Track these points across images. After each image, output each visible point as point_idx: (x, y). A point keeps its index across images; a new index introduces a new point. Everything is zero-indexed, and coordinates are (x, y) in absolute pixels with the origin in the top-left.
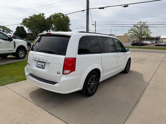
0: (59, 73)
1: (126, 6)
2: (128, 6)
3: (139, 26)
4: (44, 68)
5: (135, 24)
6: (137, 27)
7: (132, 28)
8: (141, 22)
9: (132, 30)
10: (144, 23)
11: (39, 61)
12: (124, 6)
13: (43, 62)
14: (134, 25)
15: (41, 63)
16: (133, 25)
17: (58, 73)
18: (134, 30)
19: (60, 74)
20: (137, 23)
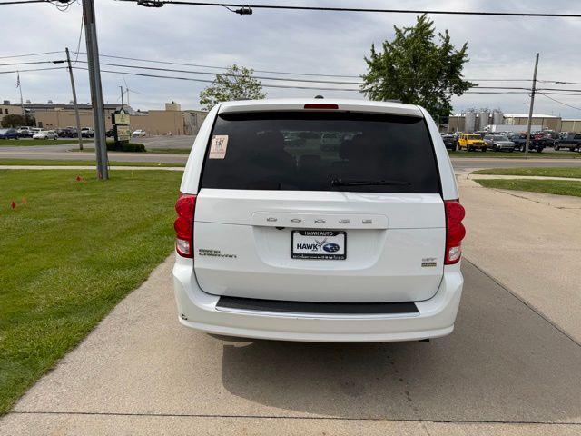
0: (430, 261)
1: (245, 11)
2: (250, 12)
3: (233, 81)
4: (344, 257)
5: (220, 72)
6: (227, 84)
7: (211, 87)
8: (235, 69)
9: (210, 92)
10: (247, 71)
11: (303, 232)
12: (239, 8)
13: (335, 233)
14: (218, 76)
15: (321, 239)
16: (214, 78)
17: (424, 265)
18: (219, 94)
19: (434, 264)
20: (226, 72)
